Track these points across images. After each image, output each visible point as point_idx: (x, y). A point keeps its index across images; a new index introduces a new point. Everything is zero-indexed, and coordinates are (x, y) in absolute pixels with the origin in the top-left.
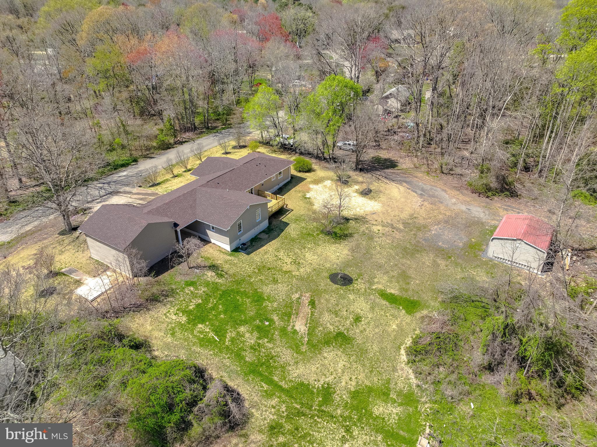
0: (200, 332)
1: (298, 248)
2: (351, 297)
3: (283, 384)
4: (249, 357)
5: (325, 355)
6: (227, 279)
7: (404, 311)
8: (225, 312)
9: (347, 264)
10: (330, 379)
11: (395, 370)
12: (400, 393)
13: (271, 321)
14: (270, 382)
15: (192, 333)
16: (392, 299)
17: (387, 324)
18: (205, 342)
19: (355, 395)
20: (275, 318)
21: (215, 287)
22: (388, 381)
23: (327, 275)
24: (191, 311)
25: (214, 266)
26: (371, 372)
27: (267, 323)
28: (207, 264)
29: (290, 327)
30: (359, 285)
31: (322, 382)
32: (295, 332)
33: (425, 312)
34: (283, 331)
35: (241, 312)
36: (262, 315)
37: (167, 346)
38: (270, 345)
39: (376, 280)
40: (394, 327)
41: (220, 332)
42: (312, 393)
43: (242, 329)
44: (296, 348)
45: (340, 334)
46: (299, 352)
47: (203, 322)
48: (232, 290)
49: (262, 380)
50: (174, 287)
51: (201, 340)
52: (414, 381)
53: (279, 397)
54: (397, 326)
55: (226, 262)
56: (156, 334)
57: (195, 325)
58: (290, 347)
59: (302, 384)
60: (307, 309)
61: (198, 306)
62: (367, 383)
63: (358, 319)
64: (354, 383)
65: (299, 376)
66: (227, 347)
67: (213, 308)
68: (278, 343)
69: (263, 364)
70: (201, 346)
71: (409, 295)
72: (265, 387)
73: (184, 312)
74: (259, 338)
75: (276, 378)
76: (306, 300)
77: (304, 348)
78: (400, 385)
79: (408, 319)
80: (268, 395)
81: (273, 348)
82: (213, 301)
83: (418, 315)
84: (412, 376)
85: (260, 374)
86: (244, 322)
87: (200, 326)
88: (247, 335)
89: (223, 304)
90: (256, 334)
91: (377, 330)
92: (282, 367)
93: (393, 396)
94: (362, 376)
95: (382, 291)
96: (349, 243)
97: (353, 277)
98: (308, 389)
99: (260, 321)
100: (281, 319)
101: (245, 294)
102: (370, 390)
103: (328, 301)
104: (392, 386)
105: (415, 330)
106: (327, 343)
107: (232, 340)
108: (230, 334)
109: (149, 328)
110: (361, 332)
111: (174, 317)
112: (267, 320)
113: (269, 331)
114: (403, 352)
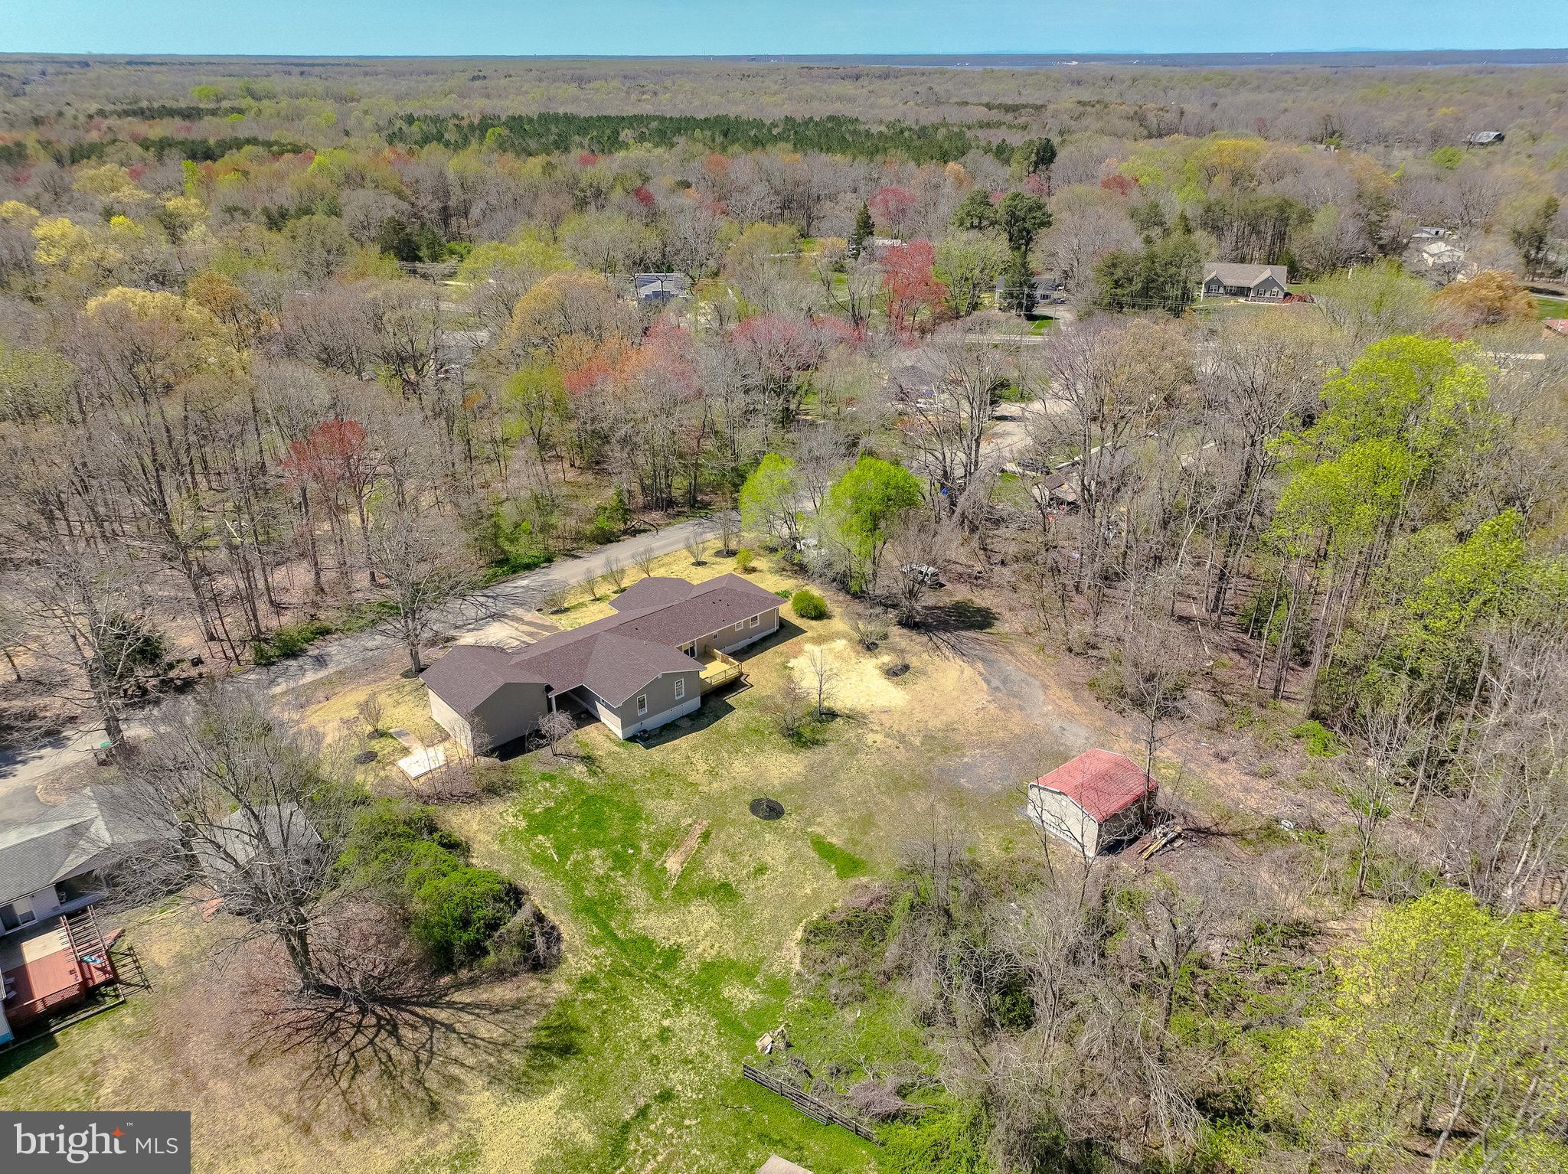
0: (537, 845)
1: (727, 751)
2: (768, 837)
3: (620, 933)
4: (590, 891)
5: (692, 908)
6: (600, 779)
7: (834, 872)
8: (580, 825)
9: (789, 788)
10: (684, 940)
11: (779, 947)
12: (769, 978)
13: (637, 848)
14: (604, 926)
15: (527, 846)
16: (826, 851)
17: (801, 887)
18: (540, 860)
19: (707, 967)
20: (645, 846)
21: (580, 788)
22: (761, 960)
23: (749, 798)
24: (536, 815)
25: (589, 758)
26: (745, 943)
27: (631, 851)
28: (581, 753)
29: (658, 863)
30: (789, 822)
31: (672, 942)
32: (663, 870)
33: (864, 880)
34: (648, 866)
35: (602, 829)
36: (629, 840)
37: (491, 855)
38: (623, 881)
39: (819, 820)
40: (808, 891)
41: (563, 851)
42: (653, 952)
43: (594, 852)
44: (656, 893)
45: (725, 886)
46: (657, 897)
47: (546, 833)
48: (602, 797)
49: (594, 923)
50: (524, 778)
51: (535, 856)
52: (797, 966)
53: (609, 948)
54: (813, 891)
55: (609, 754)
56: (481, 837)
57: (534, 835)
58: (649, 889)
59: (645, 939)
60: (693, 843)
61: (547, 810)
62: (733, 956)
63: (761, 870)
64: (714, 952)
65: (644, 928)
66: (566, 873)
67: (566, 817)
68: (635, 880)
69: (605, 903)
70: (533, 863)
71: (859, 852)
72: (596, 931)
73: (526, 815)
74: (612, 869)
75: (613, 924)
76: (698, 831)
77: (666, 894)
78: (776, 968)
79: (835, 884)
80: (595, 942)
81: (624, 886)
82: (569, 807)
83: (852, 882)
84: (797, 960)
85: (596, 915)
86: (598, 844)
87: (540, 837)
88: (598, 862)
89: (582, 815)
90: (610, 863)
91: (780, 891)
92: (628, 912)
93: (759, 979)
94: (729, 947)
95: (819, 836)
96: (816, 755)
97: (787, 809)
98: (650, 946)
99: (623, 847)
100: (652, 849)
101: (618, 806)
102: (733, 965)
103: (730, 837)
104: (764, 967)
105: (836, 901)
106: (702, 894)
107: (576, 864)
108: (576, 856)
109: (475, 827)
110: (757, 888)
111: (511, 819)
112: (632, 846)
113: (627, 862)
114: (800, 928)
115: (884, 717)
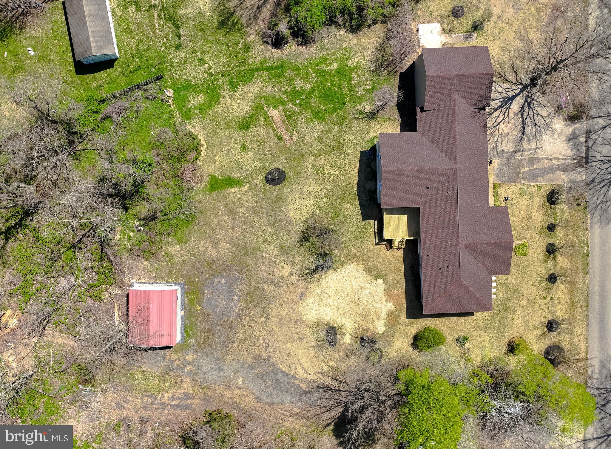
0: (332, 63)
1: (330, 190)
2: (258, 164)
3: (260, 73)
4: (291, 73)
5: (248, 108)
6: (353, 114)
7: (217, 176)
8: (330, 89)
9: (281, 199)
10: (236, 95)
11: (203, 128)
12: (194, 115)
13: (296, 105)
14: (267, 69)
15: (335, 59)
16: (230, 182)
17: (222, 157)
18: (323, 60)
19: (218, 97)
20: (295, 109)
21: (355, 101)
22: (203, 118)
23: (289, 174)
24: (352, 71)
25: (373, 117)
26: (216, 117)
27: (298, 102)
28: (378, 115)
29: (281, 109)
30: (260, 180)
31: (240, 90)
32: (275, 108)
33: (203, 185)
34: (283, 103)
35: (321, 97)
36: (305, 104)
37: (342, 40)
38: (284, 88)
39: (251, 194)
40: (217, 158)
41: (320, 73)
42: (241, 81)
43: (309, 86)
44: (267, 99)
45: (248, 128)
46: (264, 97)
47: (337, 71)
48: (341, 108)
49: (272, 66)
50: (381, 78)
51: (326, 60)
52: (189, 127)
53: (256, 65)
54: (216, 160)
55: (369, 129)
56: (355, 41)
57: (340, 65)
58: (271, 96)
59: (250, 81)
60: (280, 129)
61: (351, 79)
62: (215, 109)
63: (243, 148)
64: (222, 103)
65: (254, 83)
66: (307, 68)
67: (340, 84)
68: (281, 94)
69: (280, 76)
70: (323, 57)
71: (219, 194)
72: (268, 64)
73: (355, 68)
74: (294, 88)
75: (266, 73)
76: (286, 137)
77: (263, 101)
78: (196, 120)
79: (211, 171)
80: (263, 61)
81: (281, 88)
82: (345, 90)
83: (207, 178)
84: (192, 130)
85: (275, 69)
86: (312, 90)
87: (336, 67)
88: (302, 84)
89: (336, 92)
90: (298, 88)
91: (227, 148)
92: (267, 82)
93: (197, 111)
94: (220, 110)
95: (241, 186)
96: (296, 230)
97: (268, 186)
98: (244, 81)
99: (303, 100)
100: (291, 111)
101: (331, 112)
102: (211, 106)
103: (271, 148)
104: (200, 117)
105: (203, 164)
106: (251, 116)
107: (309, 75)
108: (313, 77)
109: (363, 41)
110: (236, 140)
111: (357, 59)
112: (299, 104)
113: (292, 97)
114: (203, 142)
115: (299, 291)
